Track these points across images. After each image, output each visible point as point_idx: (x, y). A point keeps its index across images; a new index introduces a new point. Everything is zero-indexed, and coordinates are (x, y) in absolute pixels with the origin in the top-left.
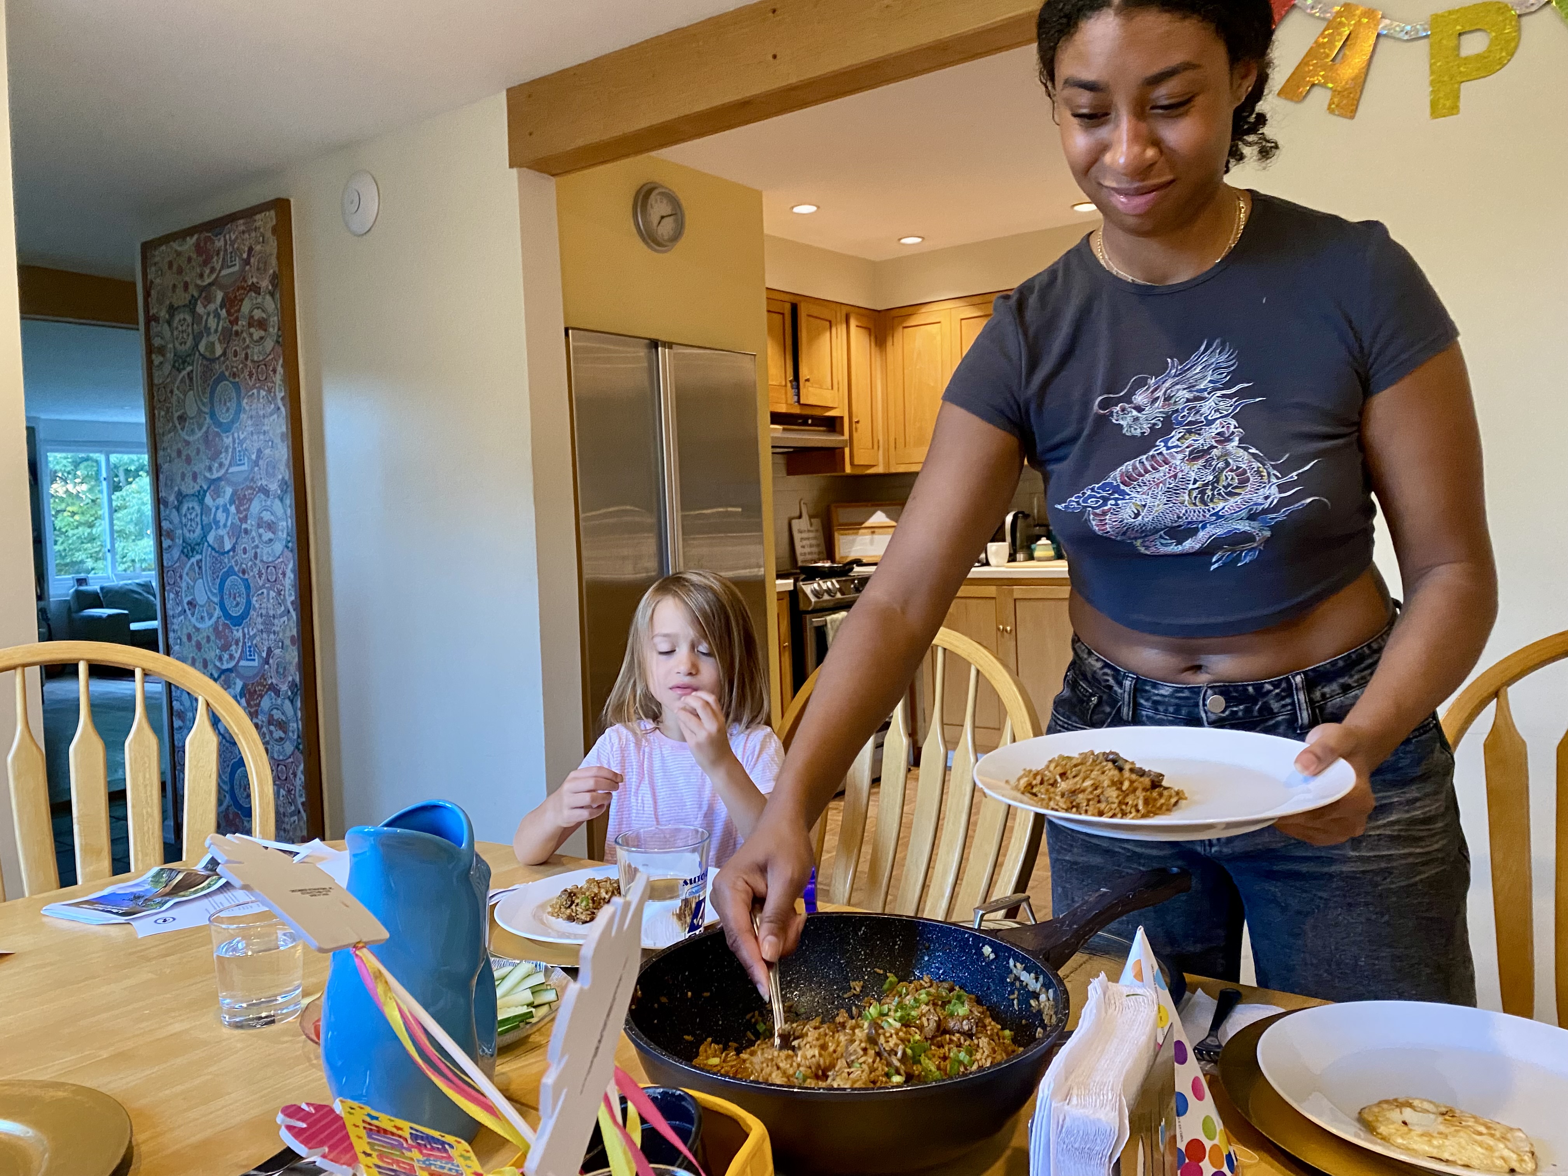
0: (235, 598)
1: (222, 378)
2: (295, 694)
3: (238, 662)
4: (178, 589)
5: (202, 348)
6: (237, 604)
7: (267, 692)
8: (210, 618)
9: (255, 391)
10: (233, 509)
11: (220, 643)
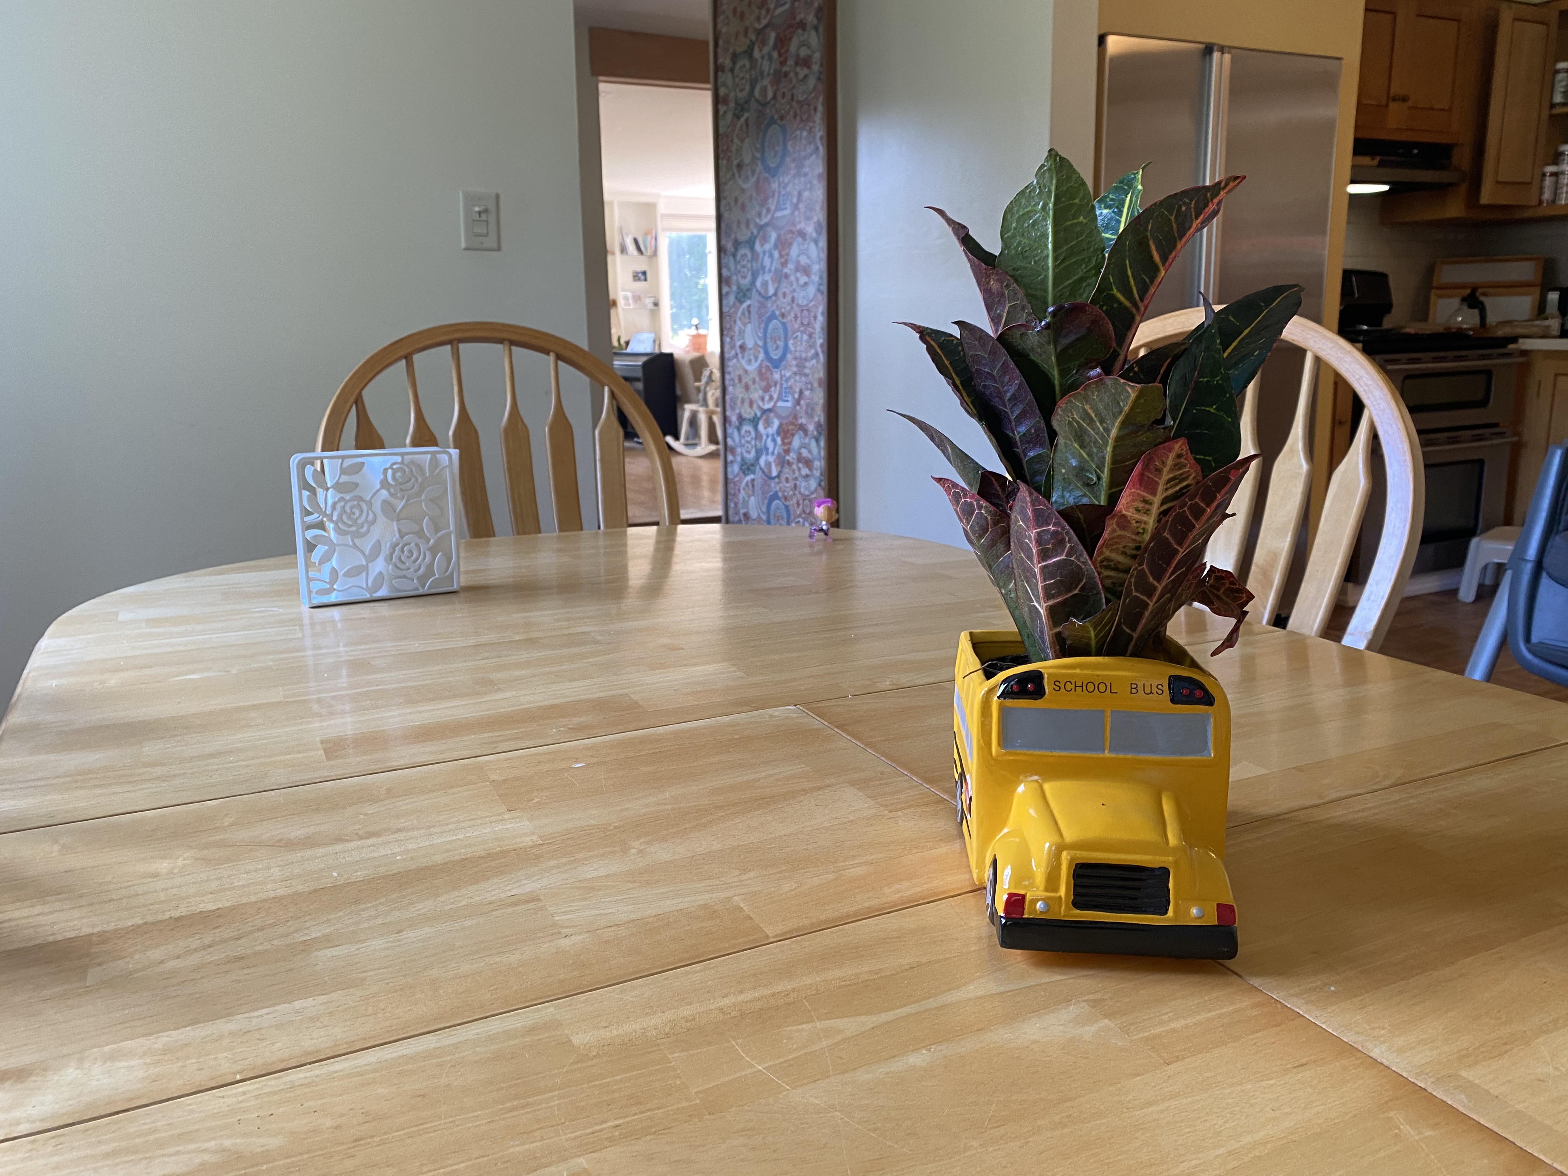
0: (775, 342)
1: (772, 122)
2: (820, 434)
3: (776, 403)
4: (732, 333)
5: (757, 93)
6: (777, 347)
7: (797, 431)
8: (756, 360)
9: (798, 132)
10: (776, 254)
11: (764, 384)
